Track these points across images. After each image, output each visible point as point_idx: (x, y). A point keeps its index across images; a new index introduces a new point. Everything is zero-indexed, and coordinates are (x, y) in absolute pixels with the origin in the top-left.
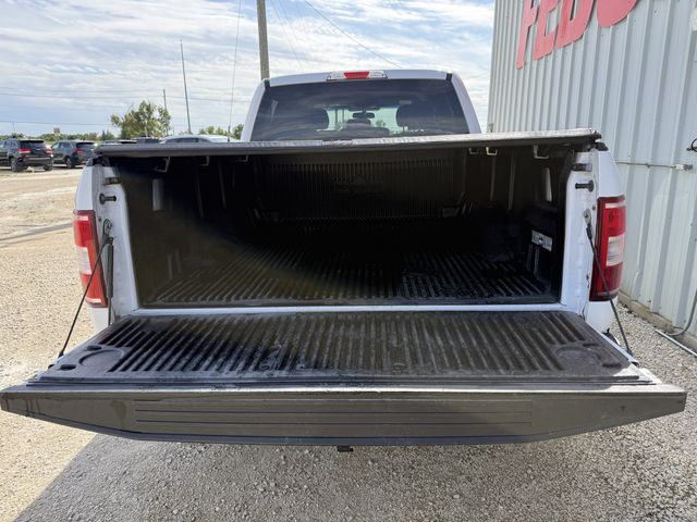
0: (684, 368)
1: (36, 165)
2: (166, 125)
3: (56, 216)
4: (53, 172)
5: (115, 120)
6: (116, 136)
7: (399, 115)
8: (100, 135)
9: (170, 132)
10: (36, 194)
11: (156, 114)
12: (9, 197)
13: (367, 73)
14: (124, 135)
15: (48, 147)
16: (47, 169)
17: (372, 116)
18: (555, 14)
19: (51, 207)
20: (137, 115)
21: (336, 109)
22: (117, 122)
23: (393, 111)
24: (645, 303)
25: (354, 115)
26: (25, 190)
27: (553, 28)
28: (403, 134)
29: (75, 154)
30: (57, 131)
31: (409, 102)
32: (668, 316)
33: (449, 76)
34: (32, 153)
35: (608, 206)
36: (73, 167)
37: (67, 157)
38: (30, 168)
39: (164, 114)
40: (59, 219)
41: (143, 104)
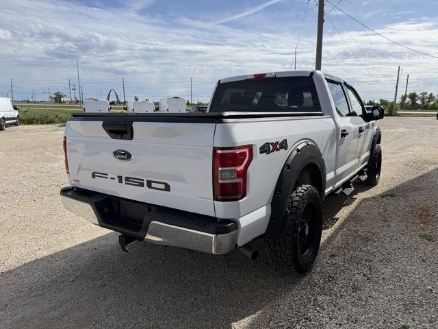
13: (265, 74)
35: (218, 151)
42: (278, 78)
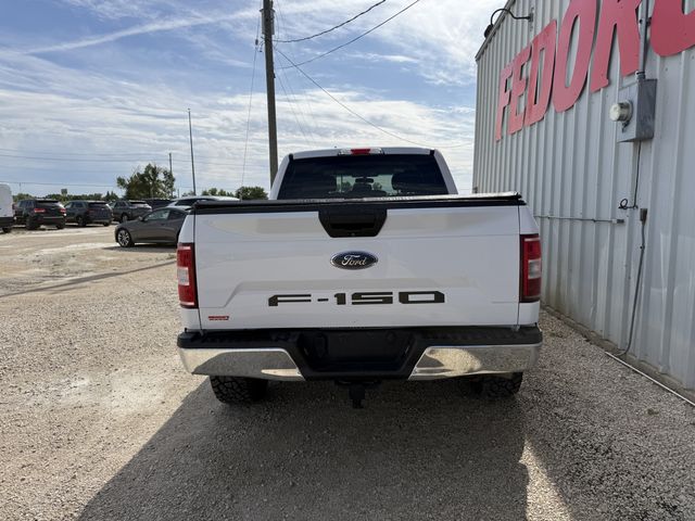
0: (622, 378)
1: (48, 223)
2: (171, 187)
3: (79, 268)
4: (65, 230)
5: (121, 182)
6: (120, 197)
7: (394, 181)
8: (104, 195)
9: (174, 194)
10: (55, 249)
11: (161, 177)
12: (31, 252)
13: (369, 150)
14: (129, 196)
15: (61, 206)
16: (60, 227)
17: (372, 181)
18: (523, 98)
19: (72, 261)
20: (142, 177)
21: (342, 175)
22: (122, 184)
23: (389, 178)
24: (599, 332)
25: (357, 180)
26: (44, 246)
27: (522, 110)
28: (398, 195)
29: (87, 213)
30: (64, 191)
31: (402, 171)
32: (615, 341)
33: (432, 152)
34: (46, 213)
35: (527, 240)
36: (84, 226)
37: (79, 216)
38: (42, 227)
39: (169, 176)
40: (83, 271)
41: (149, 167)
42: (388, 155)
